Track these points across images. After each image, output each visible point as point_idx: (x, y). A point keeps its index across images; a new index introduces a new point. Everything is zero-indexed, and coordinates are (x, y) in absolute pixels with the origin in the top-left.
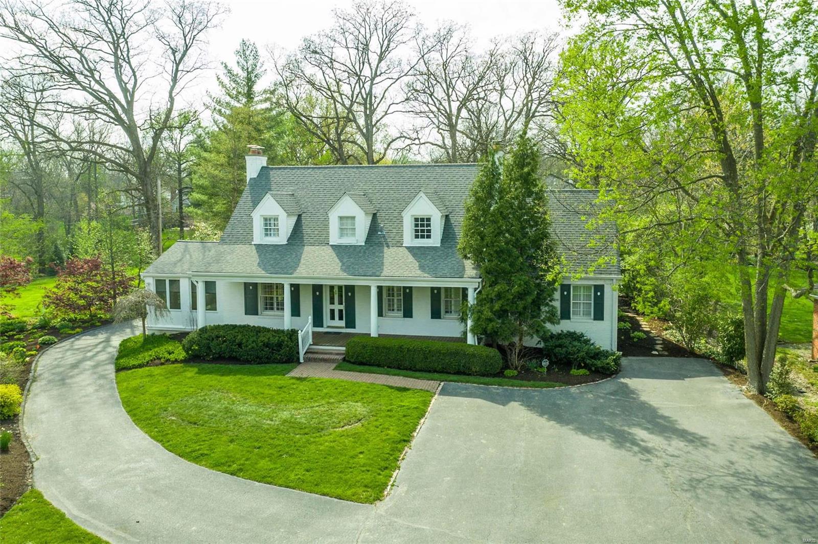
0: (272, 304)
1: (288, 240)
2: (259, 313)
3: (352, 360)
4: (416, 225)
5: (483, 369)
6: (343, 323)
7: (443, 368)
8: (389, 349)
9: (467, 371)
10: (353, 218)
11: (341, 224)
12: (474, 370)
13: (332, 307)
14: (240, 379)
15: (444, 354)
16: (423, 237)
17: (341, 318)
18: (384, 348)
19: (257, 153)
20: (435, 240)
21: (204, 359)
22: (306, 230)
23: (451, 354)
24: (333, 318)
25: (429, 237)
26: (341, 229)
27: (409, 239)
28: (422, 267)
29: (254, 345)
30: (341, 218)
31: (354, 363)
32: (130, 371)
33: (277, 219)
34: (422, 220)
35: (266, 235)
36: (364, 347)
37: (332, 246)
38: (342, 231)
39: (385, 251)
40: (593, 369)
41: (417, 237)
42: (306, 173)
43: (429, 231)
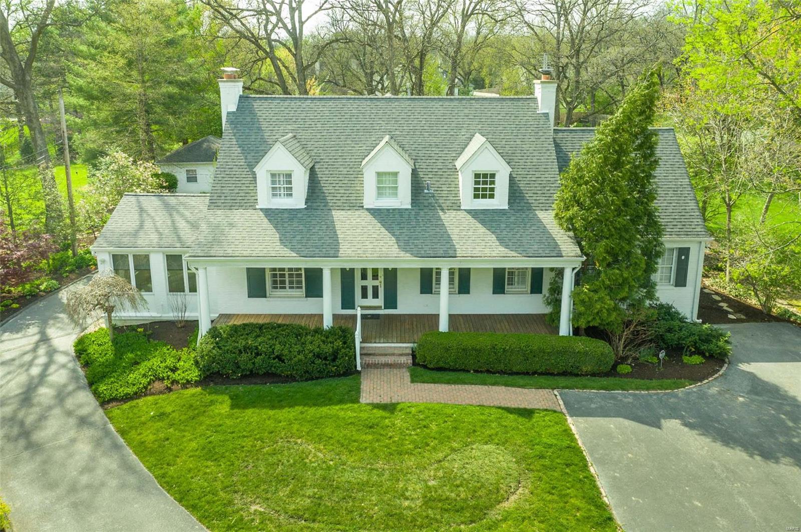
0: (283, 282)
1: (306, 203)
2: (268, 295)
3: (432, 366)
4: (477, 183)
5: (596, 368)
6: (380, 301)
7: (546, 369)
8: (479, 351)
9: (576, 371)
10: (396, 174)
11: (379, 182)
12: (584, 369)
13: (364, 283)
14: (302, 413)
15: (548, 353)
16: (484, 196)
17: (375, 295)
18: (473, 349)
19: (232, 78)
20: (500, 201)
21: (228, 377)
22: (327, 186)
23: (559, 352)
24: (364, 296)
25: (492, 196)
26: (379, 188)
27: (467, 199)
28: (501, 241)
29: (301, 357)
30: (379, 174)
31: (432, 369)
32: (126, 406)
33: (291, 175)
34: (485, 176)
35: (274, 195)
36: (447, 350)
37: (367, 209)
38: (380, 192)
39: (443, 217)
40: (707, 354)
41: (476, 196)
42: (304, 105)
43: (492, 189)
